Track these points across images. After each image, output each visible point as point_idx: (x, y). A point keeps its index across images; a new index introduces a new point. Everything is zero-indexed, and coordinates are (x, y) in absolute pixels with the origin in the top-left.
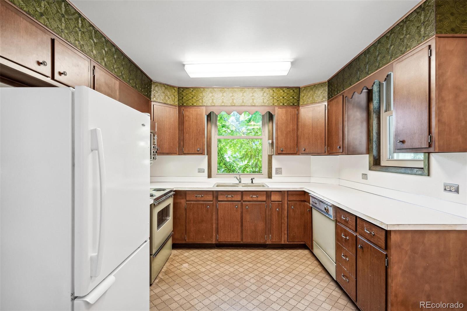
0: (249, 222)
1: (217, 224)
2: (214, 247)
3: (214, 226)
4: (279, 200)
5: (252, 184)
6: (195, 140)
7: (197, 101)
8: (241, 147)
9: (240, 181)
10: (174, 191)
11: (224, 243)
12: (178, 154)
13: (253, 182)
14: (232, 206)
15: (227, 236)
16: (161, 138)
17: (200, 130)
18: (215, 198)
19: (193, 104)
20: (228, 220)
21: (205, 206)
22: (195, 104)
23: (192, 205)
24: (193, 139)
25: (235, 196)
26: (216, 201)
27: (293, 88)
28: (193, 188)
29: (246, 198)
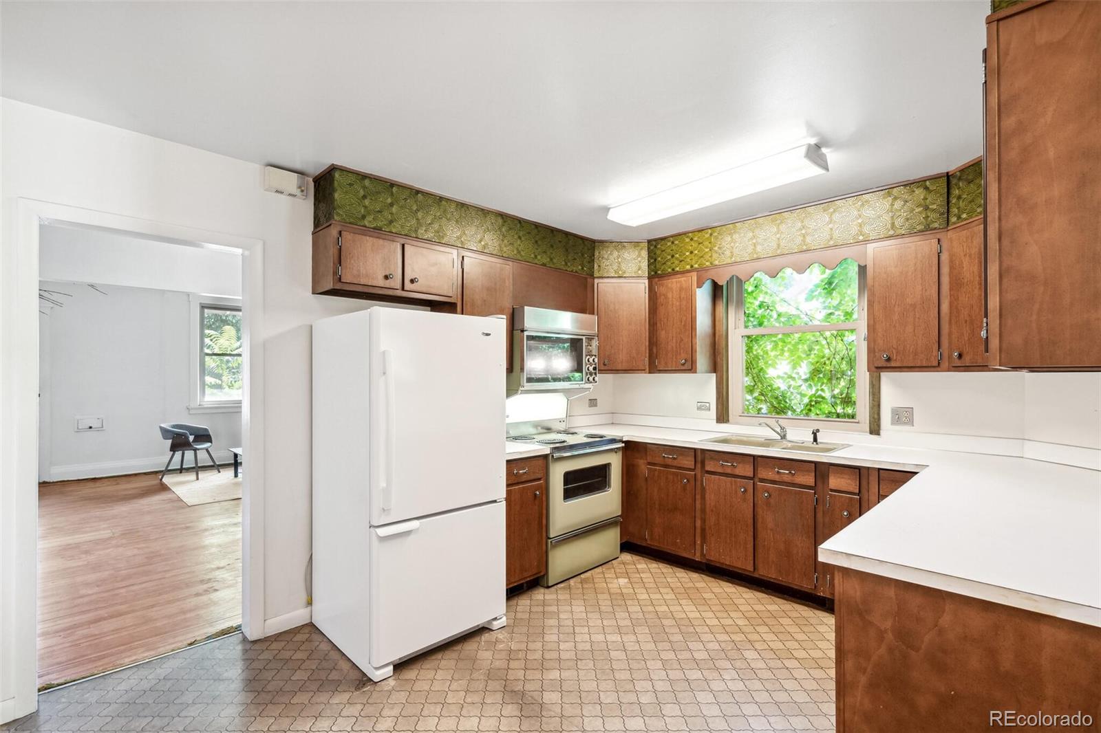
0: (771, 530)
1: (704, 521)
2: (703, 571)
3: (698, 523)
4: (851, 489)
5: (815, 445)
6: (677, 342)
7: (681, 262)
8: (808, 353)
9: (782, 434)
10: (623, 442)
11: (718, 565)
12: (647, 370)
13: (819, 441)
14: (734, 487)
15: (723, 551)
16: (613, 342)
17: (685, 322)
18: (699, 466)
19: (673, 270)
20: (725, 517)
21: (679, 478)
22: (677, 269)
23: (656, 473)
24: (674, 341)
25: (741, 465)
26: (701, 472)
27: (925, 181)
28: (664, 439)
29: (764, 473)
